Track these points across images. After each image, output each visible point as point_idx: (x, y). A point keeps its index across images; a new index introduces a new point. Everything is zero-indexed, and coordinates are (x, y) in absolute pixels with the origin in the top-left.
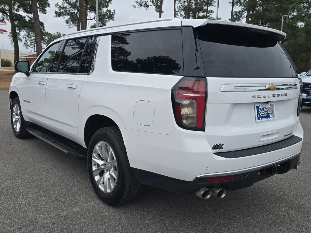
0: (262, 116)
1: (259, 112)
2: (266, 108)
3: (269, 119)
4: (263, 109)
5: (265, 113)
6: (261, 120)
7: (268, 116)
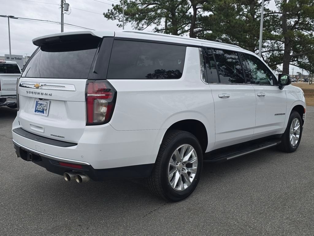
0: (39, 109)
1: (38, 107)
2: (43, 104)
3: (43, 114)
4: (41, 104)
5: (42, 108)
6: (37, 113)
7: (42, 112)
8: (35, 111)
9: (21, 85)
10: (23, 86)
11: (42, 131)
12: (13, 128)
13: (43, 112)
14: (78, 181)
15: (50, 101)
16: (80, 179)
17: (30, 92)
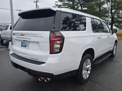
8: (21, 46)
9: (13, 34)
10: (15, 35)
11: (26, 56)
12: (10, 53)
13: (25, 47)
14: (46, 81)
15: (29, 42)
16: (47, 80)
17: (18, 38)
